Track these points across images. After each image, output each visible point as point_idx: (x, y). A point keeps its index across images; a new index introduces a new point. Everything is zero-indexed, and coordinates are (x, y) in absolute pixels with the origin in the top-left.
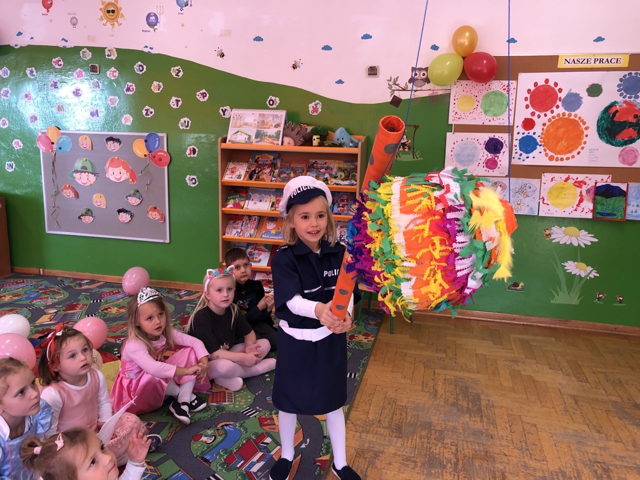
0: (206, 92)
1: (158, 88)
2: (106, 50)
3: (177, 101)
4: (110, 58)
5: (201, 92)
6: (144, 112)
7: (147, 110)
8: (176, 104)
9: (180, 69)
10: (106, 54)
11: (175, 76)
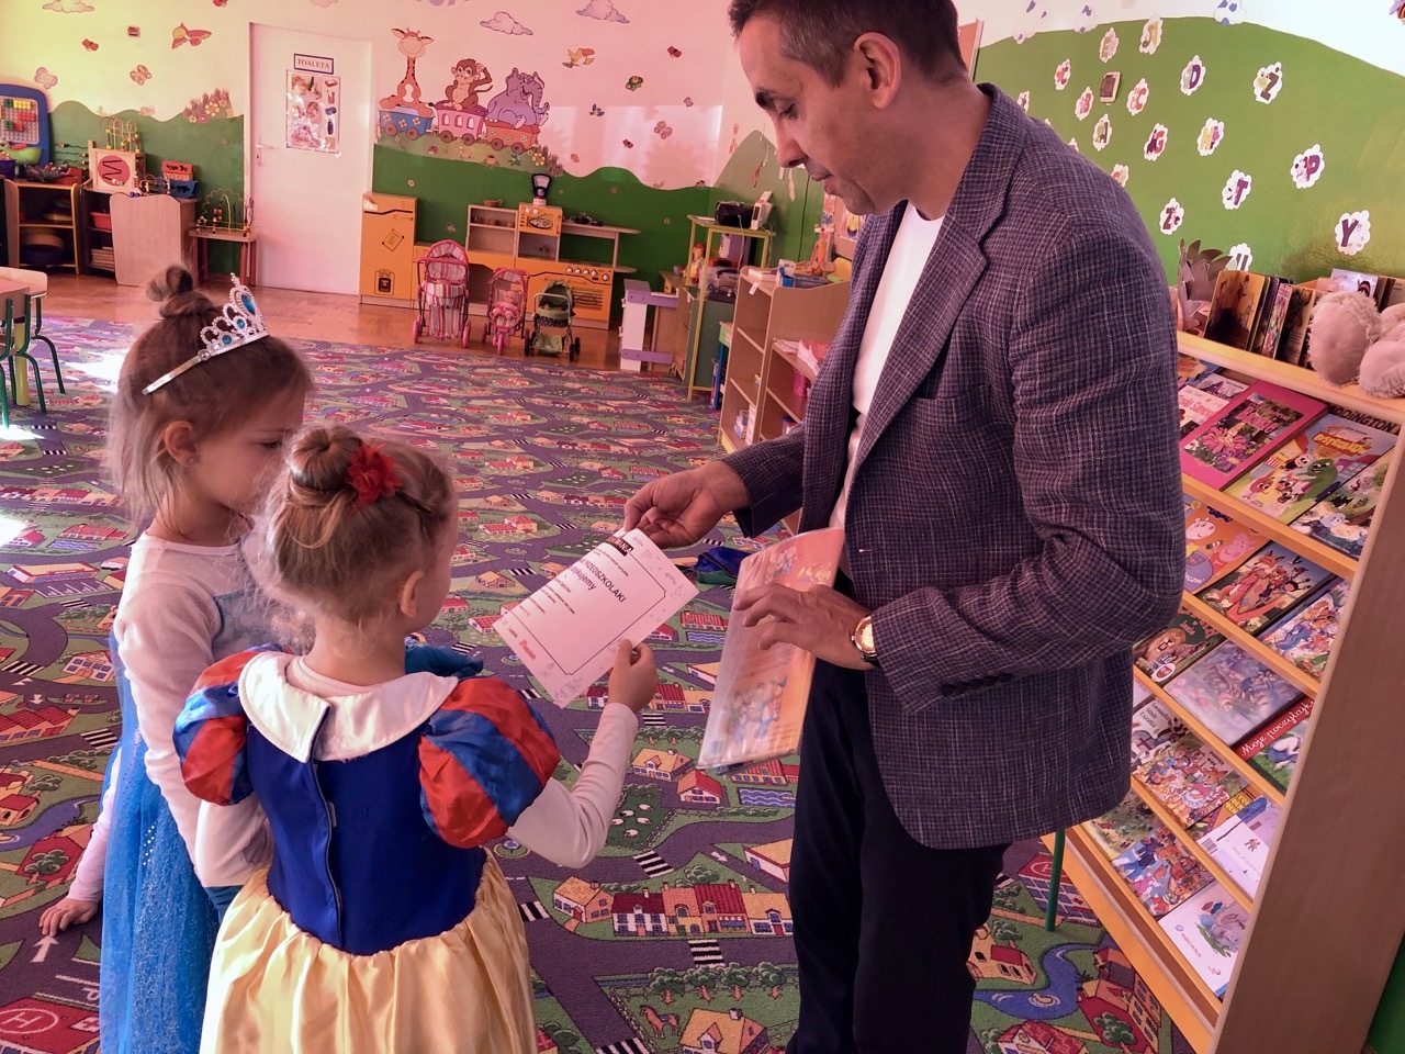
0: (1321, 155)
1: (1211, 140)
2: (1146, 26)
3: (1242, 184)
4: (1146, 50)
5: (1309, 153)
6: (1164, 216)
7: (1170, 211)
8: (1234, 199)
9: (1280, 74)
10: (1143, 40)
11: (1260, 99)
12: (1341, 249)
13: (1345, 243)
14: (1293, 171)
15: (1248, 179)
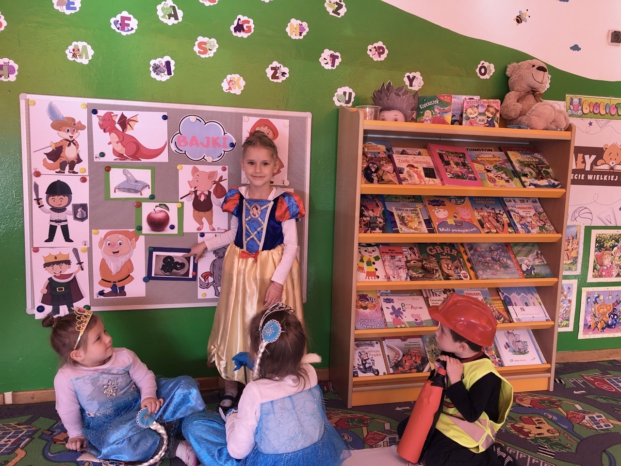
0: (384, 47)
1: (298, 31)
3: (333, 58)
5: (376, 45)
6: (269, 73)
7: (275, 69)
8: (330, 62)
9: (342, 3)
11: (331, 14)
12: (410, 88)
13: (411, 85)
14: (369, 52)
15: (337, 54)
